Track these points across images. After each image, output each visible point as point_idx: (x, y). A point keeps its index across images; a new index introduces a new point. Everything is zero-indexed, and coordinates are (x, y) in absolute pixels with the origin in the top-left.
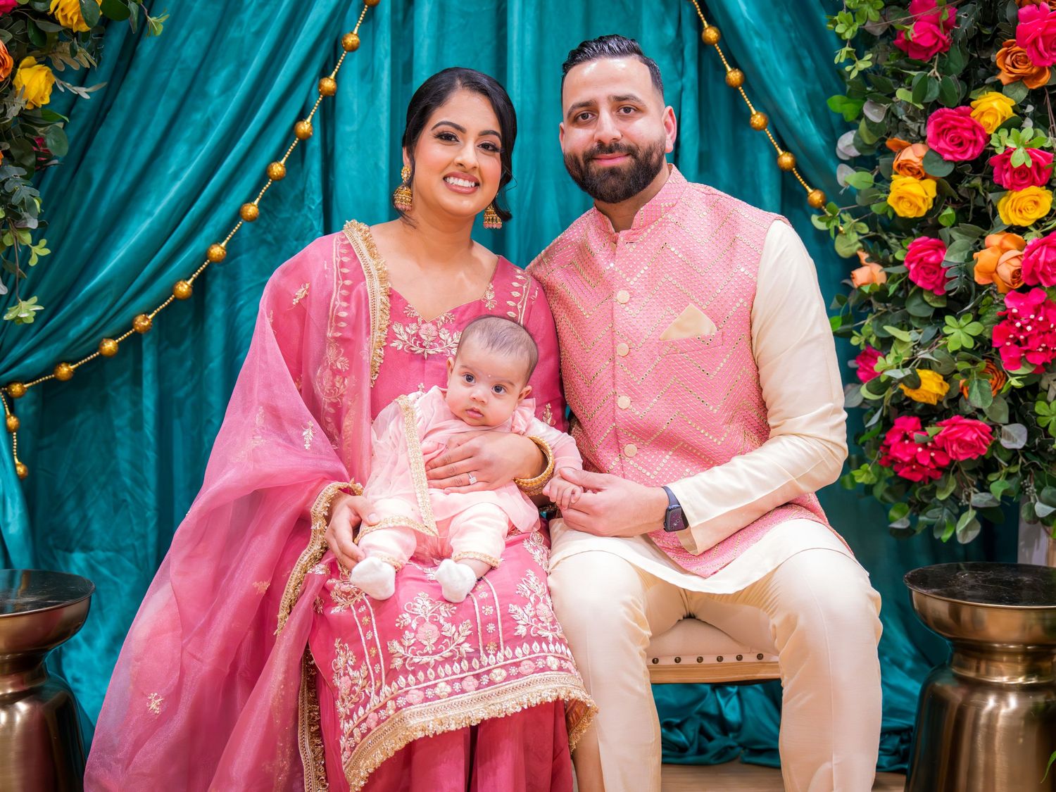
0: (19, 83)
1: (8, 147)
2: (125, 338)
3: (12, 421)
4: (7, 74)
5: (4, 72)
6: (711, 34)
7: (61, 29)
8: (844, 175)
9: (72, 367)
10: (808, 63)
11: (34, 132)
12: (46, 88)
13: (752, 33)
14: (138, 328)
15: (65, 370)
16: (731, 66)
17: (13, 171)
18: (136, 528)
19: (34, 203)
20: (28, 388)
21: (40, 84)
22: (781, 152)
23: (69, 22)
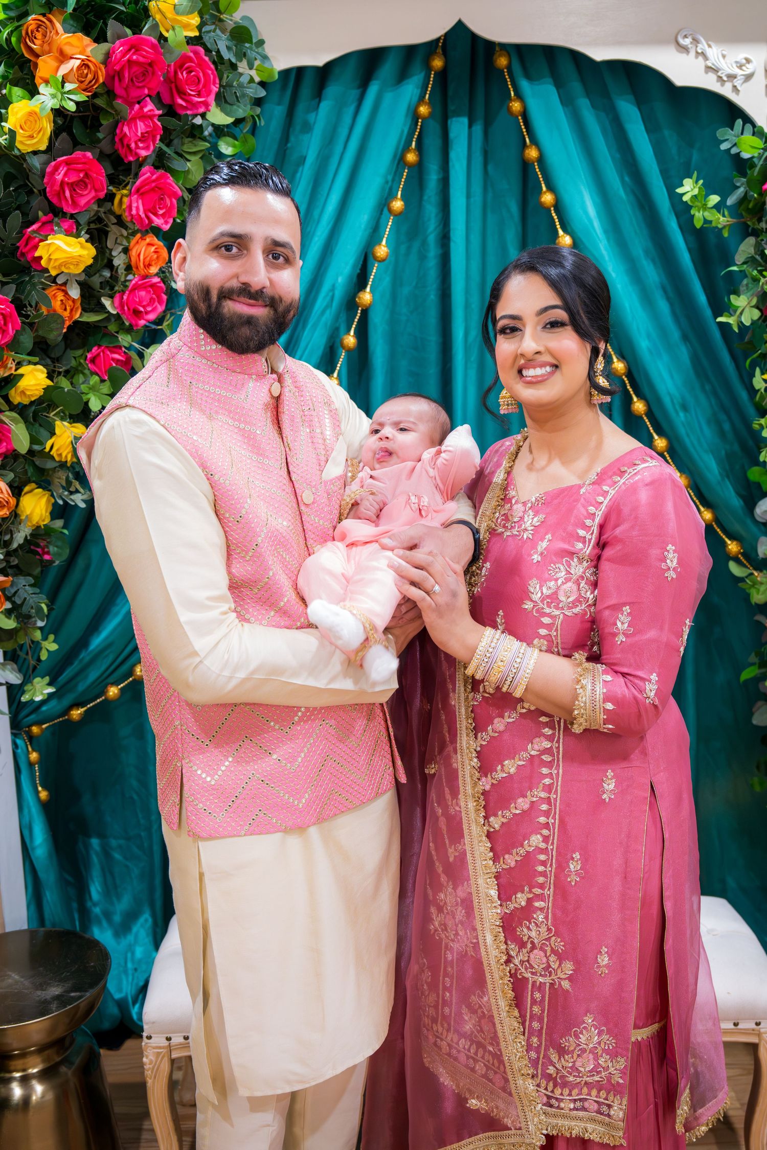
0: (22, 512)
1: (16, 562)
2: (126, 685)
3: (34, 756)
4: (11, 510)
5: (8, 510)
6: (639, 406)
7: (57, 464)
8: (764, 547)
9: (81, 711)
10: (727, 426)
11: (38, 545)
12: (46, 512)
13: (678, 407)
14: (137, 678)
15: (76, 713)
16: (658, 434)
17: (22, 581)
18: (142, 821)
19: (42, 609)
20: (46, 728)
21: (41, 510)
22: (702, 509)
23: (63, 460)
